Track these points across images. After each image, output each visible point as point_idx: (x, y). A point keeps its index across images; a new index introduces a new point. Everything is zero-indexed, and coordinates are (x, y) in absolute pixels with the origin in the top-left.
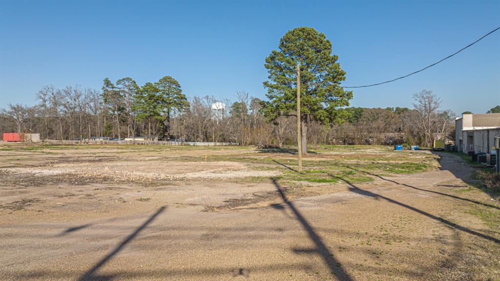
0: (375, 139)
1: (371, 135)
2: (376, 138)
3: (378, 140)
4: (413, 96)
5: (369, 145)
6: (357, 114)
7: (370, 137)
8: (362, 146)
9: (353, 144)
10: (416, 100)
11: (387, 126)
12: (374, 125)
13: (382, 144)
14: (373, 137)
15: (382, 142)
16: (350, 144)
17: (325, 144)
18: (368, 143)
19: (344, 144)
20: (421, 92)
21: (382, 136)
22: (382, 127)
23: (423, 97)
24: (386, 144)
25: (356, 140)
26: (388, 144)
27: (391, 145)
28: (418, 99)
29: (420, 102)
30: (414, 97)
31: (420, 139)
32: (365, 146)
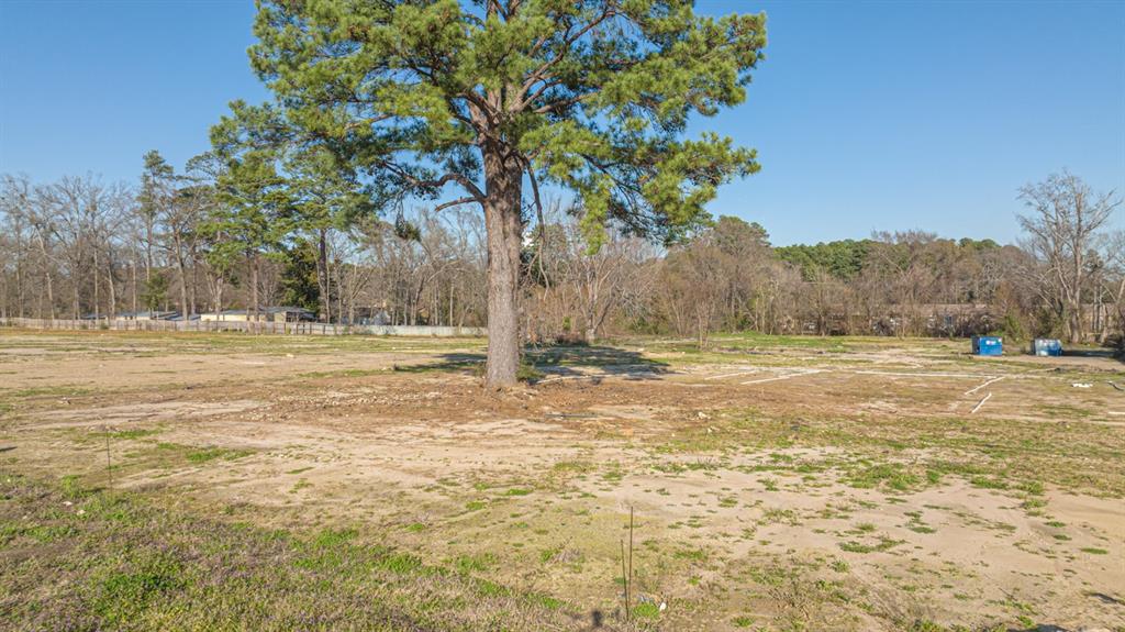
0: (906, 321)
1: (894, 308)
2: (909, 317)
3: (914, 322)
4: (1019, 193)
5: (889, 335)
6: (859, 256)
7: (892, 316)
8: (868, 338)
9: (842, 333)
10: (1030, 204)
11: (943, 281)
12: (905, 279)
13: (927, 333)
14: (899, 315)
15: (927, 329)
16: (834, 333)
17: (763, 332)
18: (885, 329)
19: (818, 334)
20: (1044, 182)
21: (927, 312)
22: (926, 284)
23: (1050, 195)
24: (937, 333)
25: (851, 323)
26: (945, 335)
27: (955, 335)
28: (1034, 201)
29: (1042, 209)
30: (1021, 197)
31: (1045, 318)
32: (875, 339)
